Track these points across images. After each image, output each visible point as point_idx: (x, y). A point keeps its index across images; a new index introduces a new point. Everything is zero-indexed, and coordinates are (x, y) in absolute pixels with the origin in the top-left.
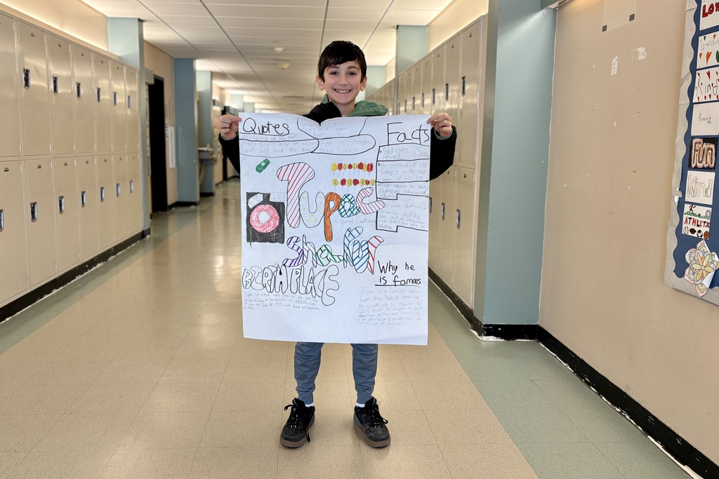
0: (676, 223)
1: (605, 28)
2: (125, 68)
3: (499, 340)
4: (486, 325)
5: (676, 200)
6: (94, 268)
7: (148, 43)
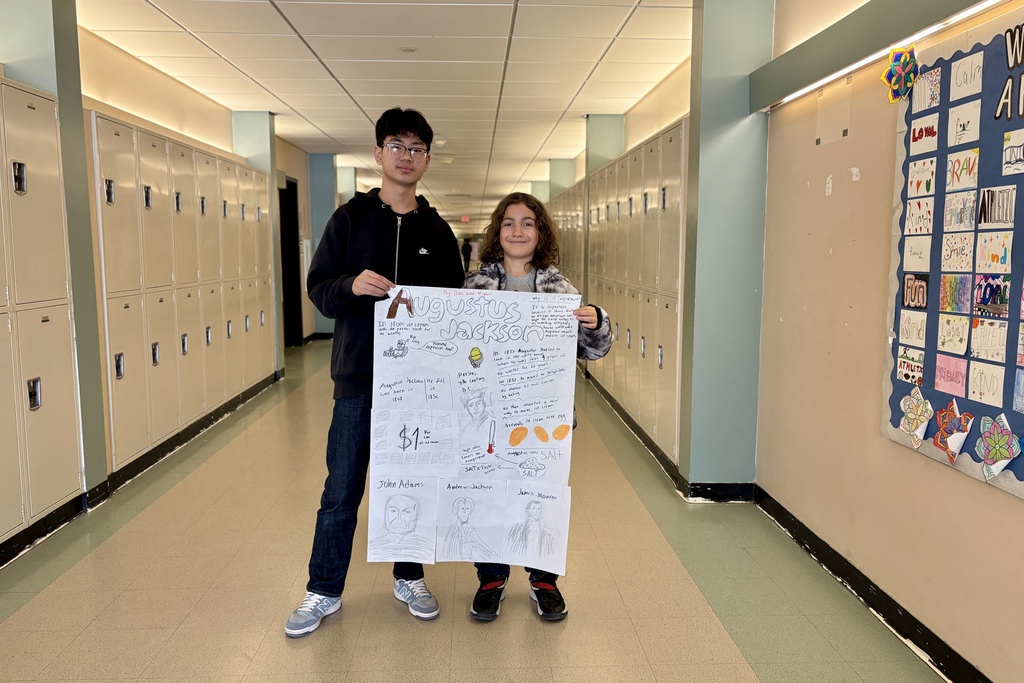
0: (892, 367)
1: (818, 142)
2: (254, 173)
3: (708, 501)
4: (692, 484)
5: (891, 342)
6: (220, 420)
7: (279, 137)
